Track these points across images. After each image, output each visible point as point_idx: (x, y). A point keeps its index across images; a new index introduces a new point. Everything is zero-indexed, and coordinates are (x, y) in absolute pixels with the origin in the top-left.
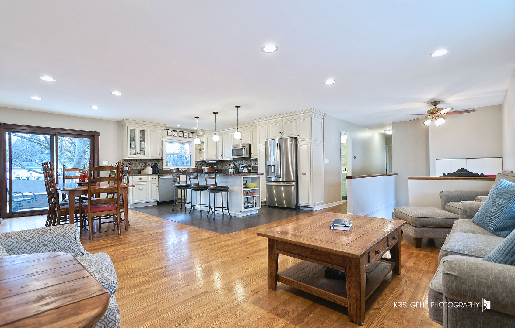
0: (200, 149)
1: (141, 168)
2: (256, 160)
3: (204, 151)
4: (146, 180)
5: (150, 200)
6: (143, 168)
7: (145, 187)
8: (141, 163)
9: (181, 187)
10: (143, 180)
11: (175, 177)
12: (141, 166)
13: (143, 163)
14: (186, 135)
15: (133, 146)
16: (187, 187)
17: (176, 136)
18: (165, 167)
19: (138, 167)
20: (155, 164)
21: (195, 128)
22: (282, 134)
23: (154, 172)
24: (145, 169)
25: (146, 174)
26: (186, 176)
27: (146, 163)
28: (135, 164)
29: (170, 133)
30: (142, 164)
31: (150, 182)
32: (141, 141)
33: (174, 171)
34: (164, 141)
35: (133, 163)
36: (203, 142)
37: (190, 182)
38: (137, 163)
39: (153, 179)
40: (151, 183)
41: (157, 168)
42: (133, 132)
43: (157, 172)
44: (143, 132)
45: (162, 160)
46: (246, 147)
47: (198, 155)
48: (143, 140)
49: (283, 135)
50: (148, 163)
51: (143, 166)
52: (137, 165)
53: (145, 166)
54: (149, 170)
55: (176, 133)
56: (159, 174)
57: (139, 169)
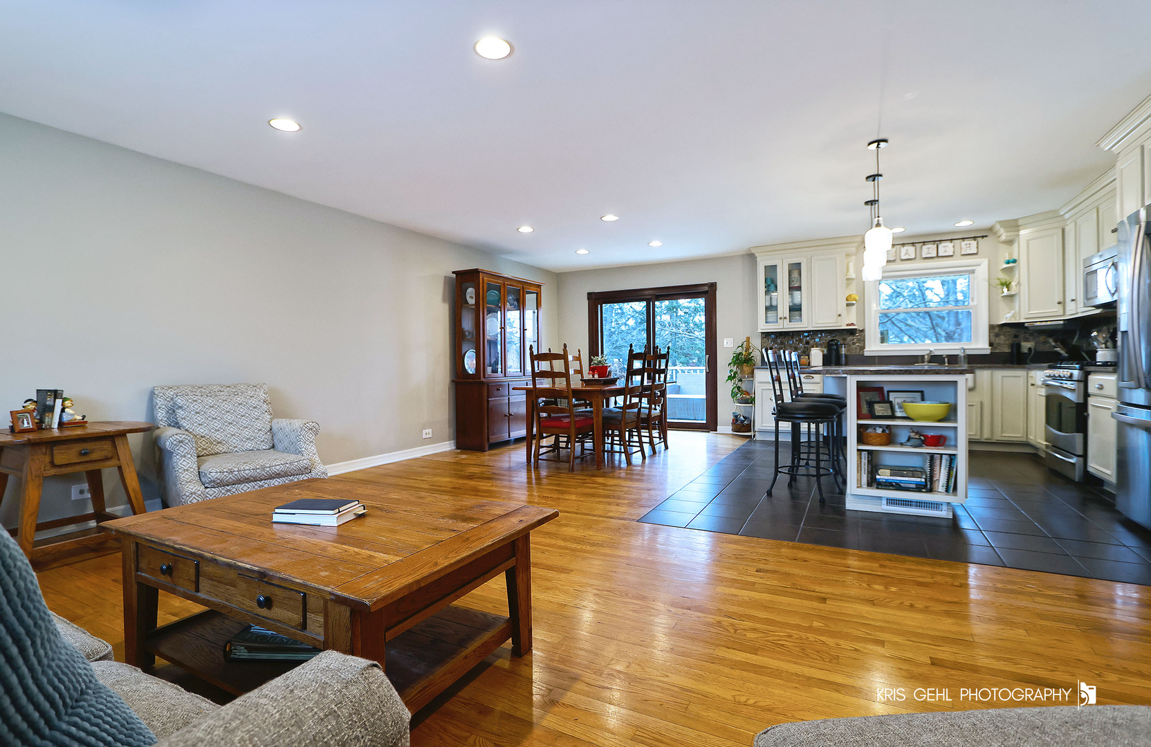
0: (1008, 286)
3: (1019, 290)
14: (947, 249)
15: (775, 302)
17: (909, 259)
18: (874, 349)
20: (829, 342)
32: (791, 289)
36: (1015, 262)
41: (834, 353)
42: (771, 270)
43: (833, 361)
44: (795, 268)
45: (863, 331)
46: (1116, 259)
47: (998, 305)
48: (794, 288)
50: (813, 340)
54: (815, 356)
55: (909, 251)
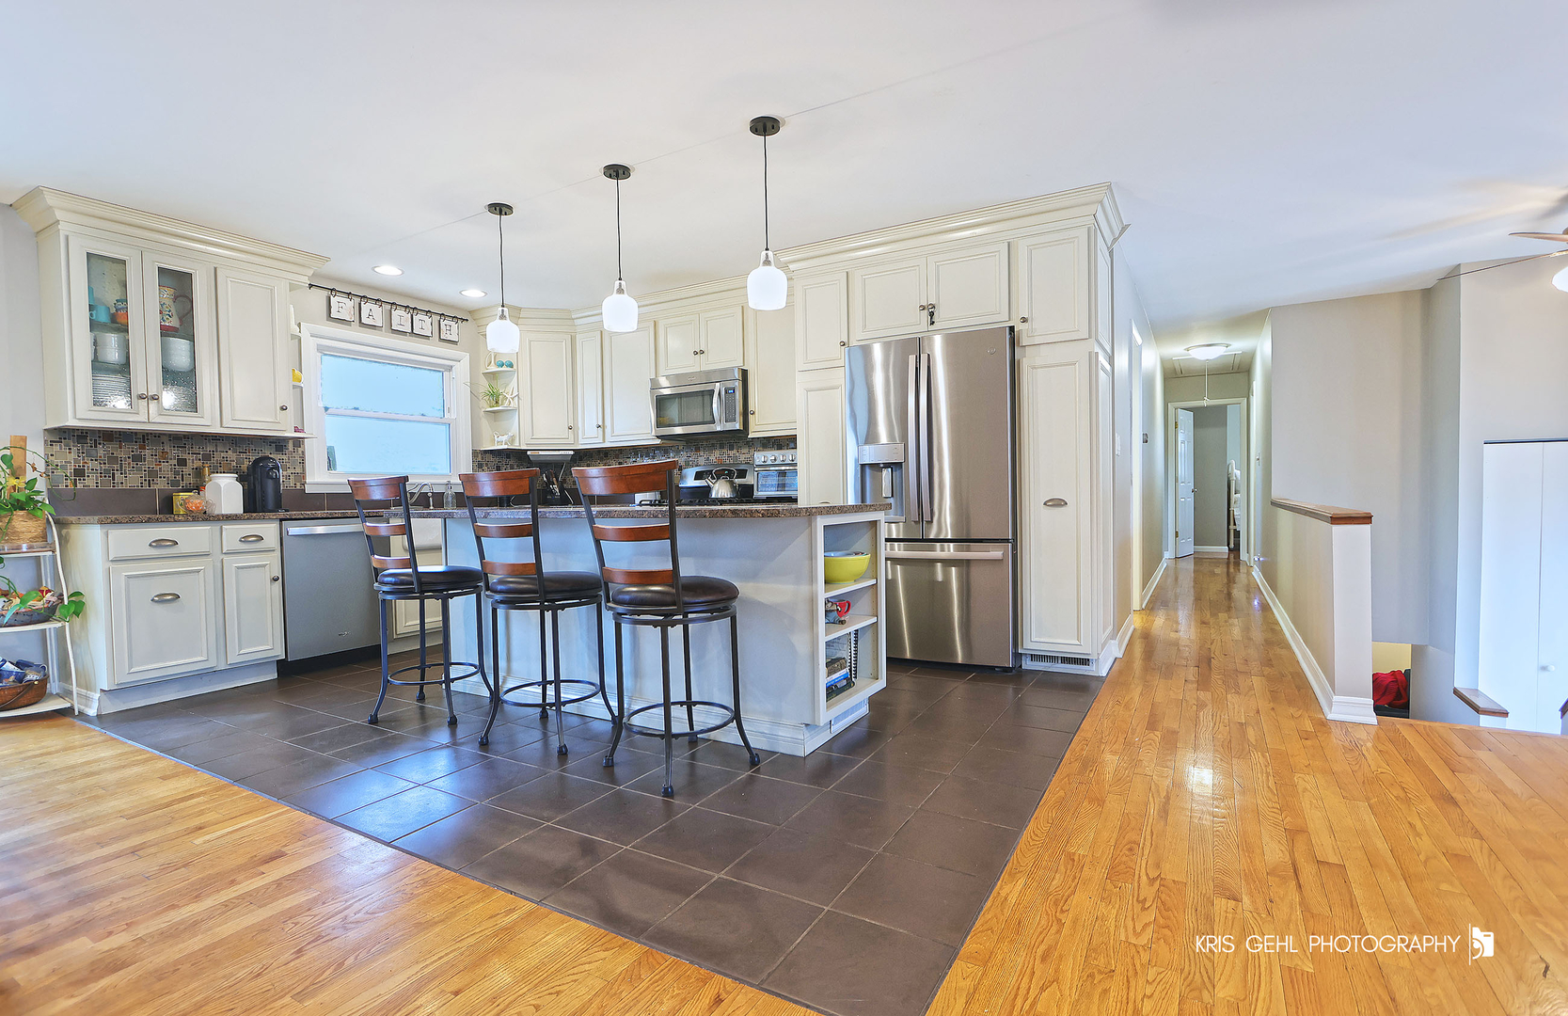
0: (495, 397)
1: (175, 483)
2: (788, 442)
3: (514, 404)
4: (205, 549)
5: (234, 659)
6: (191, 480)
7: (197, 592)
8: (174, 453)
9: (420, 584)
10: (183, 548)
11: (383, 528)
12: (176, 473)
13: (189, 458)
14: (424, 324)
15: (113, 355)
16: (459, 581)
17: (373, 327)
18: (318, 478)
19: (153, 474)
20: (257, 462)
21: (473, 294)
22: (932, 314)
23: (256, 504)
24: (198, 488)
25: (204, 516)
26: (439, 521)
27: (207, 457)
28: (137, 459)
29: (343, 307)
30: (182, 462)
31: (226, 558)
32: (166, 332)
33: (377, 495)
34: (309, 345)
35: (123, 453)
36: (511, 366)
37: (482, 556)
38: (147, 452)
39: (245, 540)
40: (232, 563)
41: (270, 484)
42: (109, 272)
43: (271, 502)
44: (178, 284)
45: (298, 442)
46: (730, 385)
47: (485, 424)
48: (180, 324)
49: (935, 319)
50: (218, 457)
51: (187, 470)
52: (149, 463)
53: (199, 473)
54: (226, 491)
55: (373, 313)
56: (282, 514)
57: (161, 484)
